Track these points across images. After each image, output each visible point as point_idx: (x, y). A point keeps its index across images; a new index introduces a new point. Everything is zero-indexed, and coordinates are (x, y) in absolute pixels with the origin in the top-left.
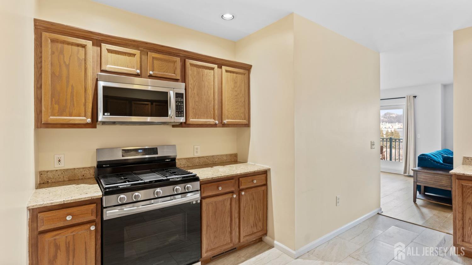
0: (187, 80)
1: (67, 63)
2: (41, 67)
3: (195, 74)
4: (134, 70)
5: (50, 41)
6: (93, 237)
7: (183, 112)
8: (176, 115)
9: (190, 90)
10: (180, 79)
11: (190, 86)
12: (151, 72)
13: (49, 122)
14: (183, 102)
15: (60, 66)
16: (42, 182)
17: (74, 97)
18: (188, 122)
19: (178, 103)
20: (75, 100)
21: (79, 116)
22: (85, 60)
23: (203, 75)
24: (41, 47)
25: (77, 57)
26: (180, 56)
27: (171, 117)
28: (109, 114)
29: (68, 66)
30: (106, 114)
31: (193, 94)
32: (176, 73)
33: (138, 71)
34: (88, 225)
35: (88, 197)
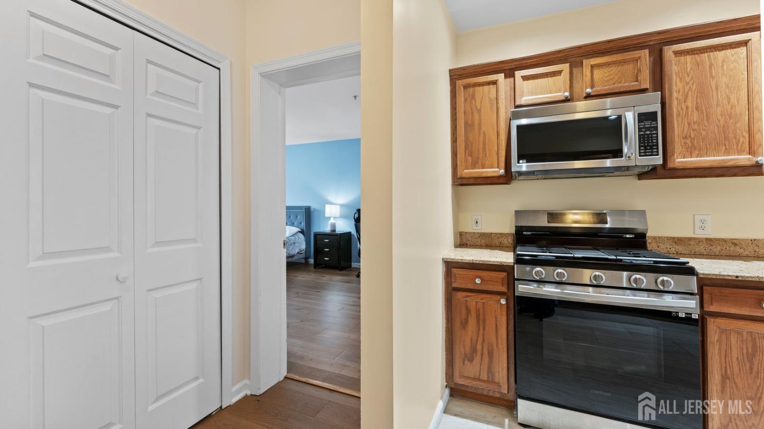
0: (667, 86)
1: (479, 108)
2: (456, 119)
3: (689, 69)
4: (561, 94)
5: (462, 88)
6: (504, 313)
7: (657, 145)
8: (640, 153)
9: (675, 103)
10: (648, 87)
11: (675, 95)
12: (589, 90)
13: (464, 176)
14: (656, 128)
15: (472, 112)
16: (462, 244)
17: (487, 146)
18: (671, 165)
19: (644, 132)
20: (487, 149)
21: (492, 167)
22: (497, 99)
23: (711, 65)
24: (456, 97)
25: (489, 97)
26: (650, 45)
27: (629, 157)
28: (525, 161)
29: (479, 111)
30: (521, 161)
31: (685, 109)
32: (639, 78)
33: (567, 94)
34: (499, 297)
35: (497, 262)
